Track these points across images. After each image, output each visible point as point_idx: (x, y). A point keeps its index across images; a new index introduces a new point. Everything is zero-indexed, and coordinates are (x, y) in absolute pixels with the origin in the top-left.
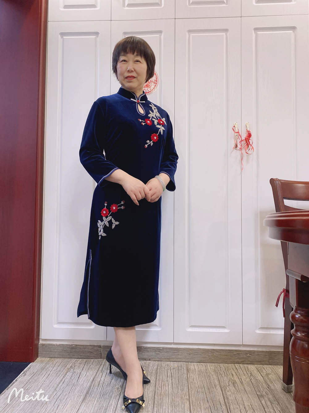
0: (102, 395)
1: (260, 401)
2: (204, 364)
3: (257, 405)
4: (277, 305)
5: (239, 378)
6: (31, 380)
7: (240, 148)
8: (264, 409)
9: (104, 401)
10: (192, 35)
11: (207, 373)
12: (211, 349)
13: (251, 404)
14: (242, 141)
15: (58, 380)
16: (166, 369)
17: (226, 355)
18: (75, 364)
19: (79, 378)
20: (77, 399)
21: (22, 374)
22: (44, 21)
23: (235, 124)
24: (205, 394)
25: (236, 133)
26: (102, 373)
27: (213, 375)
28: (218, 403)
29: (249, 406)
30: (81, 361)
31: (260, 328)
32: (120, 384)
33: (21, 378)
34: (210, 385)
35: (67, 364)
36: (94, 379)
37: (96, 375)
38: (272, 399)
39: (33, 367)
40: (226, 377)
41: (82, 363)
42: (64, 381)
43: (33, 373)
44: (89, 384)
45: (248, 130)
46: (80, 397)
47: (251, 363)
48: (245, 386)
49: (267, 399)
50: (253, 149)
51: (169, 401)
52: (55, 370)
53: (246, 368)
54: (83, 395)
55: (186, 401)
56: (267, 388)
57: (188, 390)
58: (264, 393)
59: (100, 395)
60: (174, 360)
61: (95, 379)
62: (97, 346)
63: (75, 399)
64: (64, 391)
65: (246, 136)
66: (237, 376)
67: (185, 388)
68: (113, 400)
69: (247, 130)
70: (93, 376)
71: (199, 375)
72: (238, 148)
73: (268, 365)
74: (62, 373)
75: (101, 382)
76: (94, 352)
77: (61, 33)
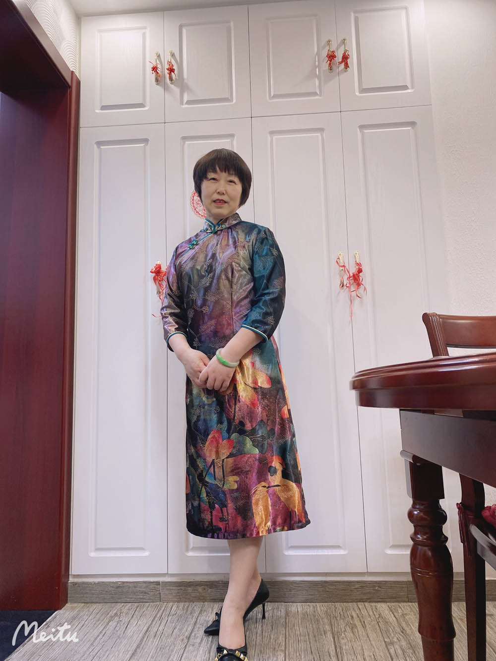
29: (370, 656)
32: (186, 635)
62: (154, 582)
70: (147, 625)
76: (149, 591)
77: (97, 142)
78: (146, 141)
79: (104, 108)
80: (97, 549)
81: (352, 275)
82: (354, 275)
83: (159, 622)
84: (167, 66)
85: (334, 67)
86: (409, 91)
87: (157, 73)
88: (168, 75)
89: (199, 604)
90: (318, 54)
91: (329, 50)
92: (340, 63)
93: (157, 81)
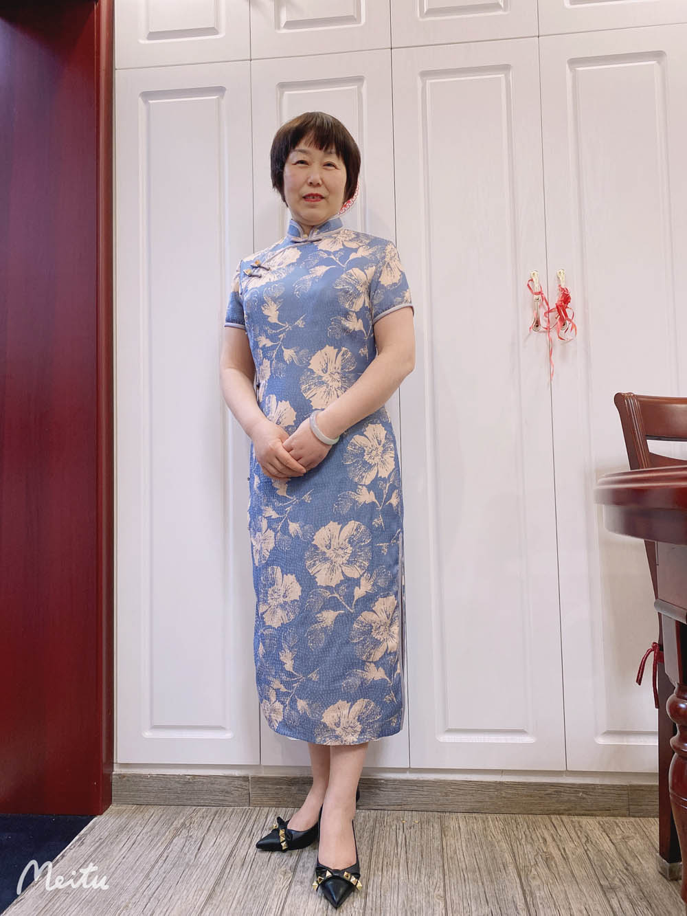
1: (608, 899)
2: (481, 815)
4: (639, 681)
5: (561, 847)
6: (94, 856)
7: (547, 329)
9: (254, 901)
10: (429, 82)
11: (486, 837)
12: (496, 782)
13: (587, 907)
14: (549, 311)
15: (154, 854)
16: (394, 827)
17: (531, 796)
18: (191, 817)
19: (199, 849)
20: (195, 898)
21: (76, 842)
22: (106, 70)
23: (534, 274)
24: (480, 884)
25: (536, 294)
26: (250, 840)
27: (499, 841)
30: (204, 812)
31: (605, 733)
33: (72, 851)
34: (493, 864)
35: (175, 819)
36: (232, 852)
37: (237, 842)
38: (635, 894)
39: (100, 826)
40: (529, 846)
41: (207, 816)
42: (167, 856)
43: (100, 839)
44: (221, 863)
45: (563, 287)
47: (587, 812)
49: (623, 896)
50: (576, 330)
51: (400, 901)
53: (577, 825)
54: (207, 888)
55: (438, 901)
56: (625, 871)
57: (442, 877)
58: (617, 882)
59: (246, 889)
60: (413, 807)
61: (234, 852)
63: (190, 897)
64: (165, 879)
65: (557, 300)
66: (554, 843)
67: (436, 872)
68: (273, 900)
69: (560, 286)
71: (468, 840)
72: (541, 329)
73: (625, 816)
74: (162, 841)
75: (248, 859)
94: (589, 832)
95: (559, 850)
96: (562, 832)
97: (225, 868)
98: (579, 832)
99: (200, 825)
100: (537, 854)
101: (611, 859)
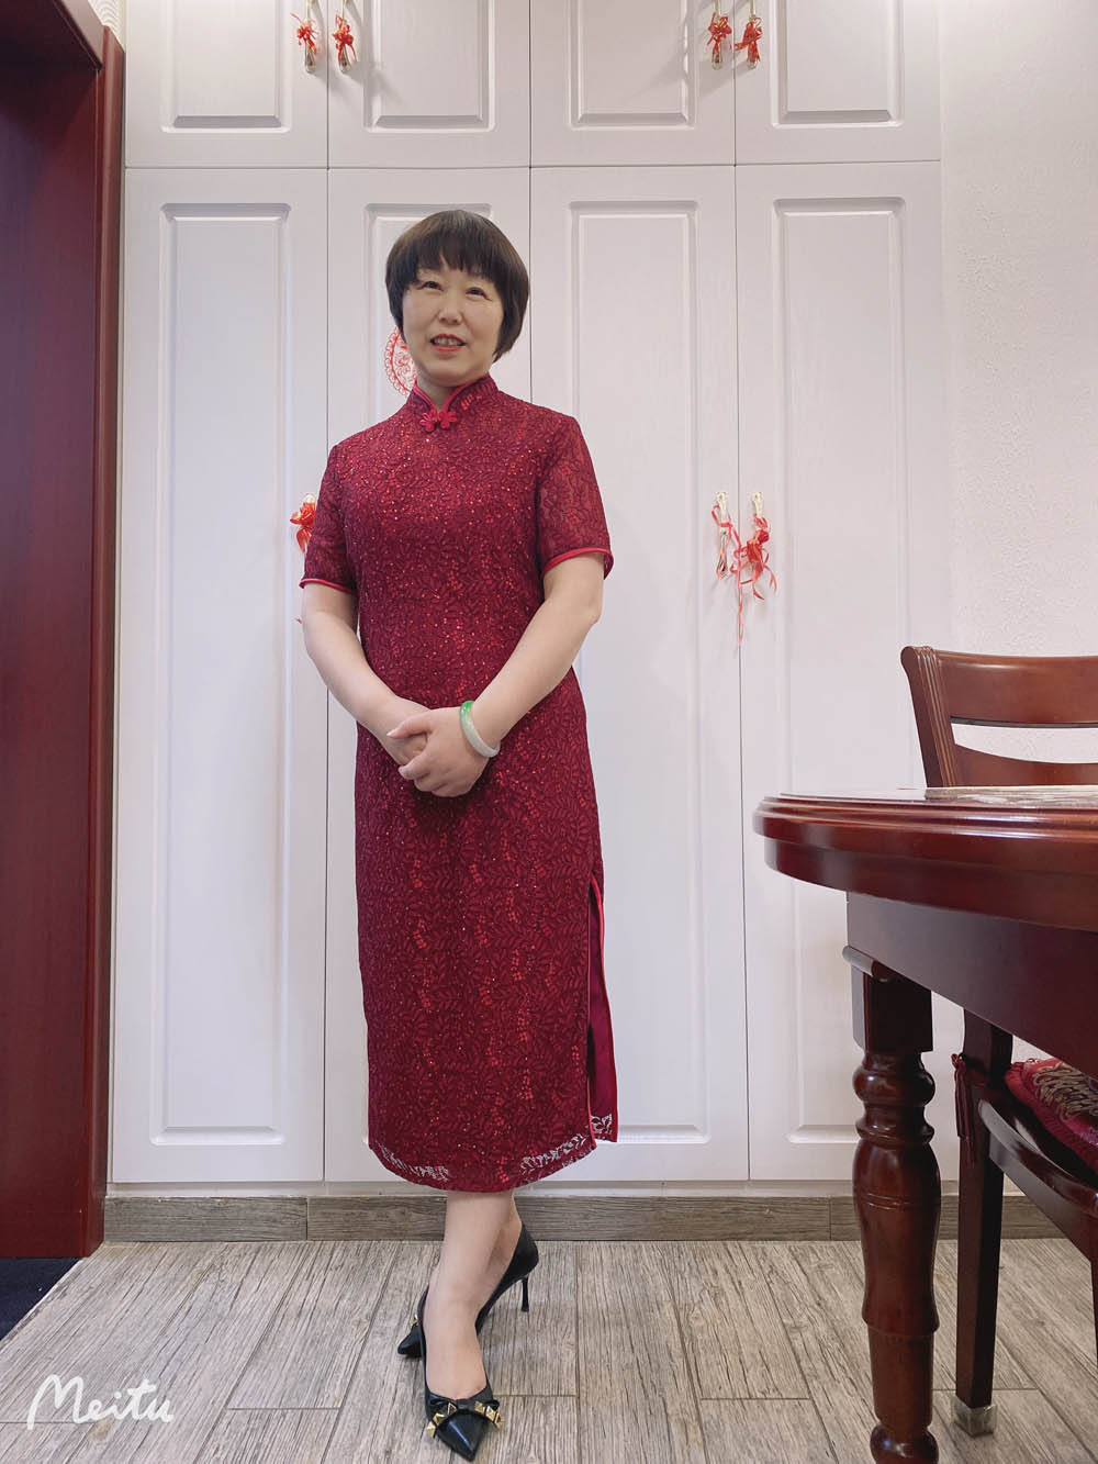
0: (309, 1341)
1: (789, 1340)
2: (632, 1243)
3: (777, 1353)
5: (736, 1280)
6: (83, 1310)
7: (736, 574)
8: (799, 1362)
9: (316, 1358)
10: (584, 217)
11: (637, 1270)
12: (652, 1198)
13: (762, 1350)
14: (740, 550)
15: (171, 1306)
17: (699, 1216)
18: (222, 1257)
19: (236, 1297)
20: (233, 1356)
21: (53, 1294)
23: (721, 497)
24: (625, 1328)
25: (723, 525)
26: (308, 1283)
27: (654, 1274)
28: (664, 1351)
29: (753, 1355)
30: (241, 1249)
31: (802, 1128)
32: (365, 1313)
33: (50, 1304)
34: (643, 1302)
35: (199, 1260)
36: (284, 1298)
37: (290, 1288)
39: (88, 1272)
40: (693, 1280)
41: (245, 1254)
42: (190, 1308)
43: (90, 1288)
44: (268, 1313)
45: (760, 517)
46: (240, 1351)
47: (775, 1236)
48: (750, 1302)
49: (810, 1336)
50: (775, 582)
52: (158, 1278)
53: (760, 1251)
54: (249, 1344)
55: (567, 1350)
56: (816, 1306)
57: (574, 1320)
58: (804, 1320)
59: (305, 1345)
61: (287, 1299)
62: (293, 1199)
63: (227, 1355)
64: (189, 1337)
65: (751, 535)
66: (727, 1275)
67: (566, 1315)
68: (343, 1355)
69: (755, 515)
70: (282, 1291)
71: (613, 1275)
73: (825, 1240)
74: (184, 1285)
76: (284, 1218)
77: (168, 205)
78: (282, 209)
79: (182, 122)
80: (169, 1130)
81: (744, 545)
82: (749, 547)
83: (306, 1284)
84: (334, 29)
85: (725, 57)
86: (891, 124)
87: (312, 44)
88: (338, 51)
89: (392, 1245)
90: (690, 20)
91: (714, 15)
92: (740, 47)
93: (311, 64)
94: (774, 1260)
95: (733, 1283)
96: (740, 1261)
97: (275, 1320)
98: (762, 1262)
99: (236, 1265)
100: (704, 1288)
101: (799, 1291)
